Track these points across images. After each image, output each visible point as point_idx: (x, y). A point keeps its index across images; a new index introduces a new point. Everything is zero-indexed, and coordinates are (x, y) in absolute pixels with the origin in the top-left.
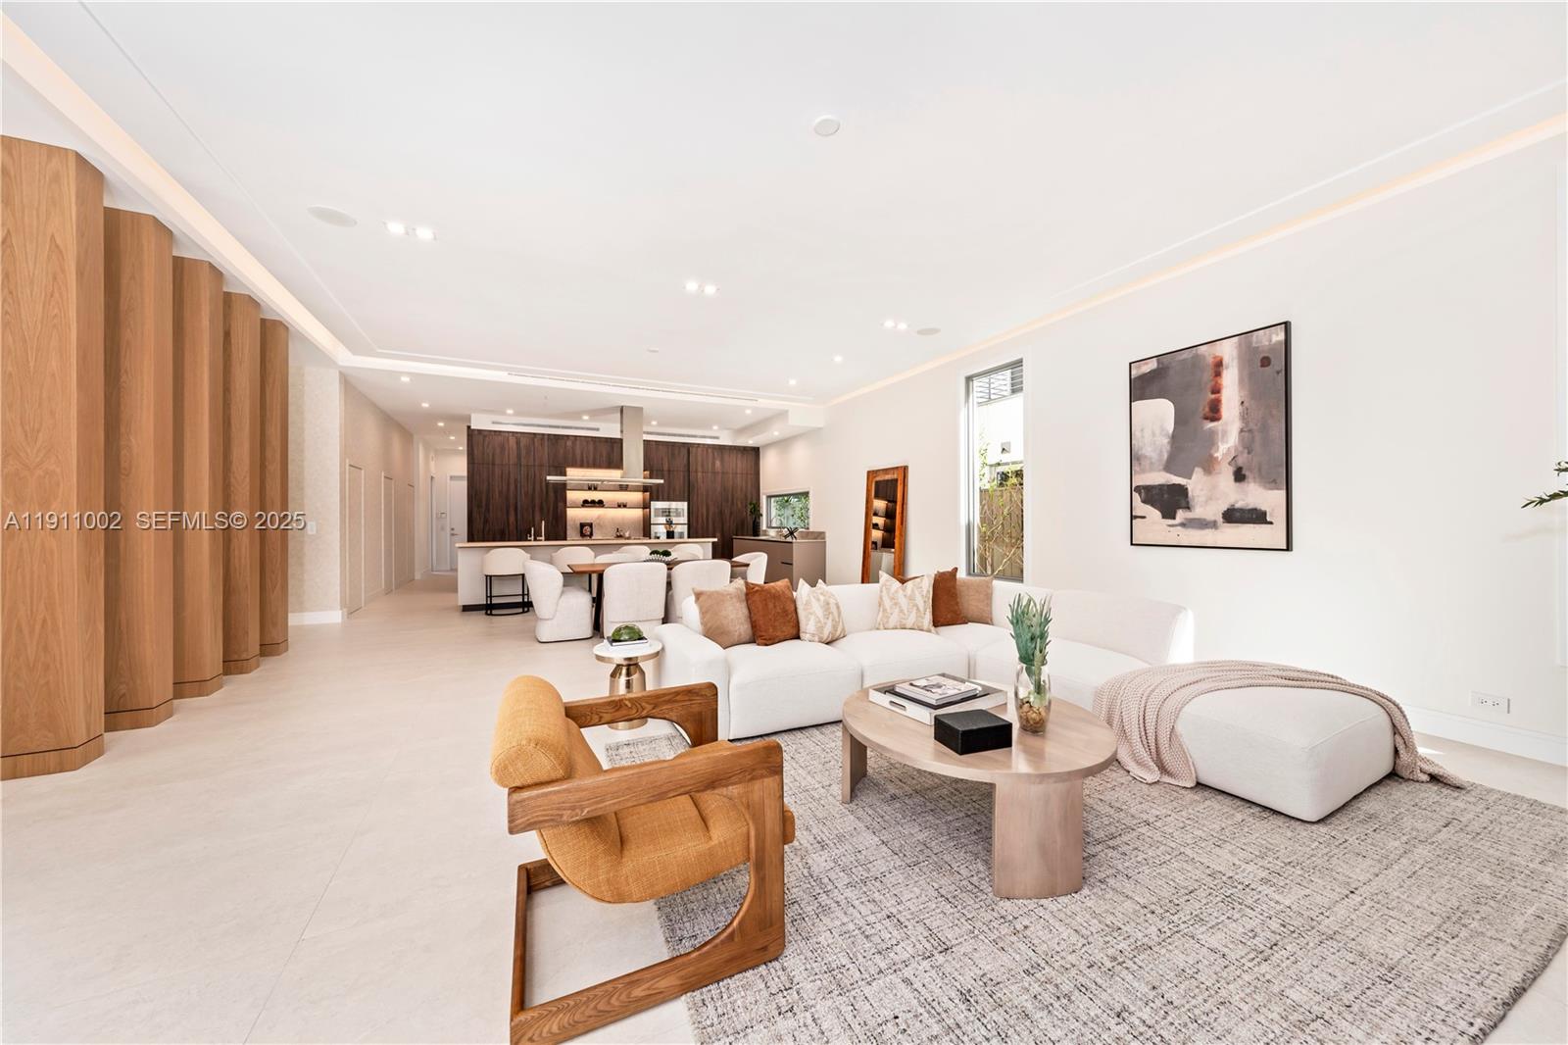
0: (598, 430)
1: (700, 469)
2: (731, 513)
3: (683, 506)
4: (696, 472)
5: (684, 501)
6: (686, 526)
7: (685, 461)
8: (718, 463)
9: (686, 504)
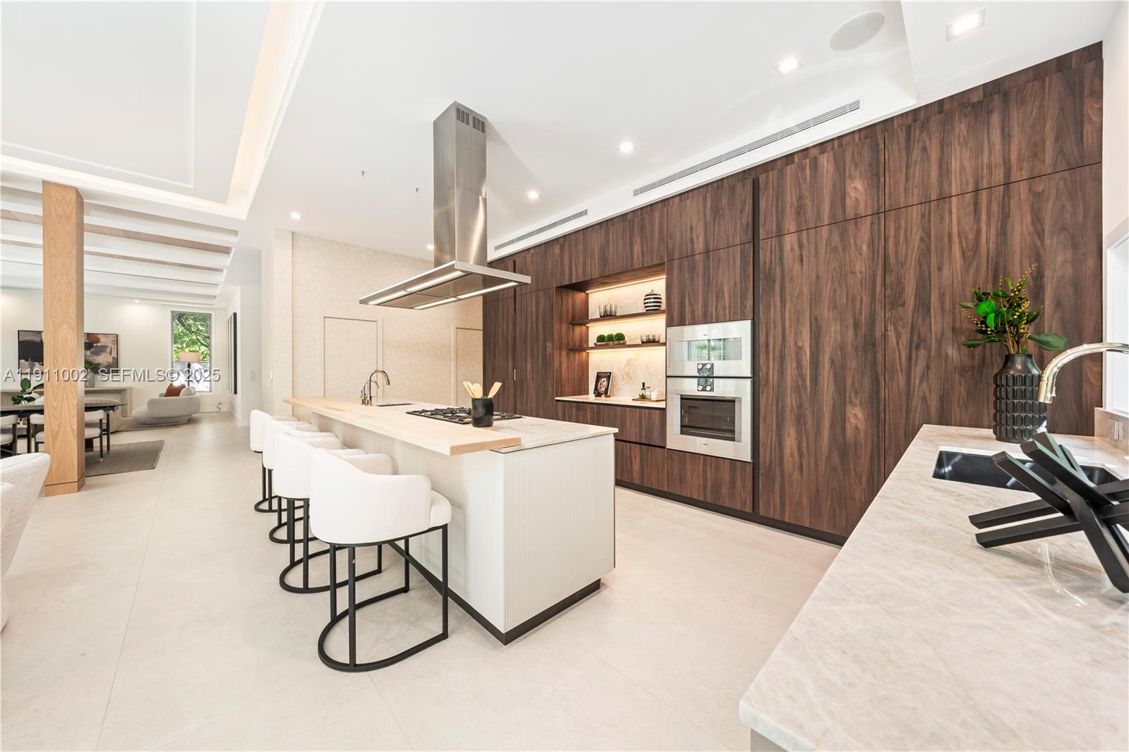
0: (585, 213)
1: (790, 225)
2: (916, 343)
3: (740, 330)
4: (780, 235)
5: (743, 318)
6: (748, 383)
7: (747, 217)
8: (857, 188)
9: (746, 325)
